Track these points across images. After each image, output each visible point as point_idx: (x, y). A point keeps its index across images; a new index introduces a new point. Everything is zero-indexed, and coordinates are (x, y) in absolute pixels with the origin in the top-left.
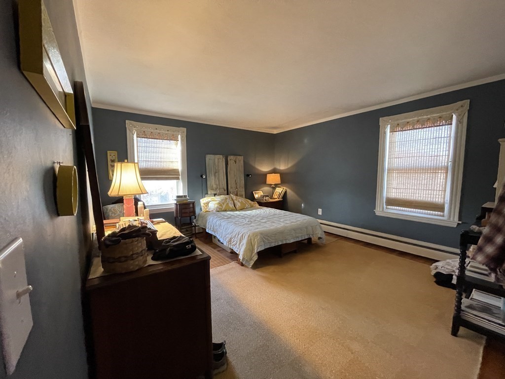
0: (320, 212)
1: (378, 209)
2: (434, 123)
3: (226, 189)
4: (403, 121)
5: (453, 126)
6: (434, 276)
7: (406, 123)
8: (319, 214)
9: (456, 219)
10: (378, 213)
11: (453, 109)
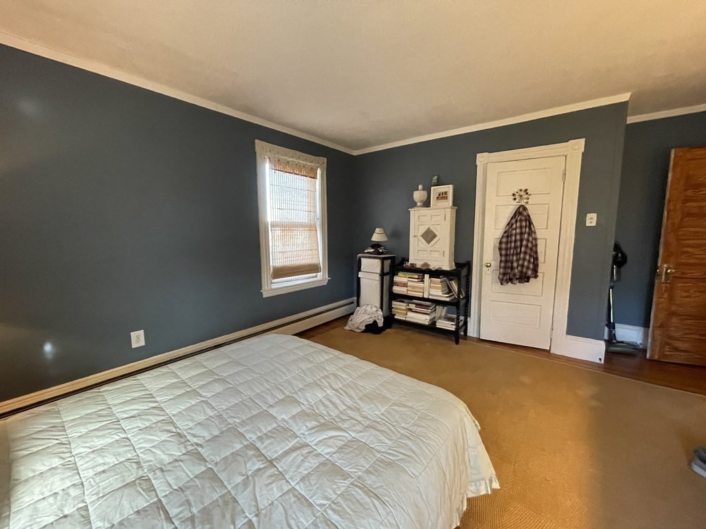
1: (265, 288)
2: (300, 171)
4: (284, 157)
5: (318, 181)
6: (364, 331)
7: (286, 162)
8: (134, 345)
9: (327, 277)
10: (265, 295)
11: (318, 163)
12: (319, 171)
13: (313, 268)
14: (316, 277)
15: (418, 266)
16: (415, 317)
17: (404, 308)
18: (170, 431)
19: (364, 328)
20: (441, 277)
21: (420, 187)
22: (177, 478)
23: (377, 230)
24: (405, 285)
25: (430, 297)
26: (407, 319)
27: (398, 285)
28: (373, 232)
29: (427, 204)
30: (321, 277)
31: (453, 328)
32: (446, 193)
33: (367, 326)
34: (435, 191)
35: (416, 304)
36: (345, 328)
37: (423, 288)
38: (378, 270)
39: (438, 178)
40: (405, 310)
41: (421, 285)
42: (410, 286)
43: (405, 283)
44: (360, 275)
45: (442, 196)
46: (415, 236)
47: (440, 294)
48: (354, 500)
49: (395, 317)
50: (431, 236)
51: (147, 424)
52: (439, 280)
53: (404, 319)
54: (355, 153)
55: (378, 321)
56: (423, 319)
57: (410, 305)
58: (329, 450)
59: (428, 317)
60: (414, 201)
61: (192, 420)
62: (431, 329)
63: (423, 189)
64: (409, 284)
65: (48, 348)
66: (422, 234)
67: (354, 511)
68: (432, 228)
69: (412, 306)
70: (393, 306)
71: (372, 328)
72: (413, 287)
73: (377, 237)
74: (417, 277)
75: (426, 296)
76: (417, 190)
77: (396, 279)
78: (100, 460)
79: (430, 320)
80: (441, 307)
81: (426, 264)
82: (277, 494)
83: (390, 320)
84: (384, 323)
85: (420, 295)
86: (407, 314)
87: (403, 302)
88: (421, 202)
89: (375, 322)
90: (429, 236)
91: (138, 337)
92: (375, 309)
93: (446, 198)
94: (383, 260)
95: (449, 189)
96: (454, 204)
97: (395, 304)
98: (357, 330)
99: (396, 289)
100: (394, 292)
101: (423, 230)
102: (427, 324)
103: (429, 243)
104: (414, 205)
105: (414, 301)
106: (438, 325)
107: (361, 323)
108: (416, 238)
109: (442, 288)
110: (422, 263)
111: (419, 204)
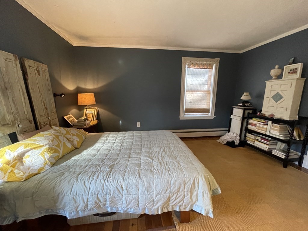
0: (139, 125)
1: (181, 116)
2: (203, 66)
3: (32, 119)
4: (195, 62)
5: (213, 70)
6: (225, 144)
7: (196, 64)
8: (138, 126)
9: (214, 115)
10: (181, 119)
11: (214, 61)
12: (214, 65)
13: (207, 111)
14: (208, 115)
15: (266, 116)
16: (259, 144)
17: (253, 138)
18: (121, 144)
19: (225, 143)
20: (280, 124)
21: (277, 67)
22: (114, 152)
23: (245, 94)
24: (255, 125)
25: (270, 135)
26: (254, 145)
27: (251, 125)
28: (243, 94)
29: (280, 77)
30: (210, 115)
31: (284, 157)
32: (296, 69)
33: (227, 142)
34: (287, 68)
35: (261, 138)
36: (217, 141)
37: (266, 129)
38: (241, 115)
39: (294, 60)
40: (254, 139)
41: (265, 127)
42: (258, 126)
43: (256, 124)
44: (232, 117)
45: (293, 72)
46: (267, 97)
47: (278, 134)
48: (134, 172)
49: (247, 142)
50: (279, 97)
51: (120, 141)
52: (279, 125)
53: (252, 144)
54: (241, 52)
55: (235, 141)
56: (265, 147)
57: (257, 137)
58: (143, 162)
59: (268, 147)
60: (271, 76)
61: (126, 144)
62: (268, 154)
63: (279, 68)
64: (258, 125)
65: (120, 122)
66: (272, 96)
67: (131, 173)
68: (280, 93)
69: (259, 138)
70: (247, 136)
71: (231, 144)
72: (259, 127)
73: (245, 97)
74: (264, 121)
75: (267, 134)
76: (275, 68)
77: (251, 121)
78: (108, 144)
79: (269, 149)
80: (281, 143)
81: (273, 115)
82: (124, 163)
83: (243, 143)
84: (239, 143)
85: (264, 132)
86: (254, 142)
87: (253, 135)
88: (275, 76)
89: (233, 142)
90: (277, 97)
91: (139, 124)
92: (235, 135)
93: (296, 72)
94: (244, 110)
95: (299, 66)
96: (303, 76)
97: (248, 135)
98: (222, 143)
99: (250, 127)
100: (248, 128)
101: (273, 93)
102: (266, 150)
103: (276, 102)
104: (270, 78)
105: (260, 135)
106: (273, 153)
107: (225, 140)
108: (268, 99)
109: (280, 131)
110: (270, 114)
111: (274, 78)
